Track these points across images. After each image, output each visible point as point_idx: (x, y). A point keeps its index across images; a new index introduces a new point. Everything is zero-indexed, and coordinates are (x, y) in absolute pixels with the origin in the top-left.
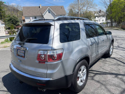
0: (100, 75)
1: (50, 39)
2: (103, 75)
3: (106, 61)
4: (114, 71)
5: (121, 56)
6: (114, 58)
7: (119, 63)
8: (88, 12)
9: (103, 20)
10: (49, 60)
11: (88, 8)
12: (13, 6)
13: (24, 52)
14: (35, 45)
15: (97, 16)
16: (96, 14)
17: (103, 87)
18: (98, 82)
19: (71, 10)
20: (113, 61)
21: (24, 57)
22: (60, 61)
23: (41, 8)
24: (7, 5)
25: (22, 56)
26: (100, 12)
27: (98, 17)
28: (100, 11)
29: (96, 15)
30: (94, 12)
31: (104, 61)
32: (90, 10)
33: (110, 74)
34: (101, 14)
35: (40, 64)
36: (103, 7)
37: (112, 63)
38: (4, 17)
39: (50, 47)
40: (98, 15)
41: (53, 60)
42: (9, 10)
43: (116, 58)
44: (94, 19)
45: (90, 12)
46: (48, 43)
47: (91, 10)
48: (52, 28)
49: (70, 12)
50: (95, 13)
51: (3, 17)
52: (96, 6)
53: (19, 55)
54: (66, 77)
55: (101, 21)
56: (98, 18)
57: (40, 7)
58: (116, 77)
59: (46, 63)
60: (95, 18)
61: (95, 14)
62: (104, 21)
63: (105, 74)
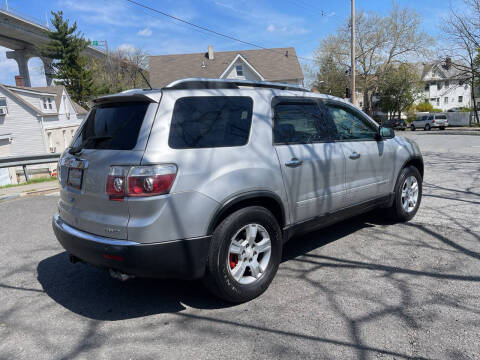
0: (333, 269)
1: (140, 137)
2: (344, 269)
3: (385, 233)
4: (389, 261)
5: (451, 219)
6: (420, 226)
7: (428, 239)
8: (397, 66)
9: (461, 97)
10: (134, 192)
11: (398, 50)
12: (120, 54)
13: (80, 173)
14: (105, 153)
15: (434, 83)
16: (431, 73)
17: (323, 298)
18: (316, 284)
19: (329, 60)
20: (411, 233)
21: (81, 188)
22: (163, 197)
23: (211, 57)
24: (101, 49)
25: (75, 186)
26: (448, 64)
27: (438, 84)
28: (448, 60)
29: (428, 77)
30: (422, 68)
31: (377, 232)
32: (403, 60)
33: (368, 268)
34: (449, 74)
35: (113, 202)
36: (457, 46)
37: (402, 238)
38: (90, 93)
39: (136, 157)
40: (437, 77)
41: (145, 191)
42: (107, 69)
43: (426, 227)
44: (420, 95)
45: (404, 67)
46: (136, 148)
47: (410, 58)
48: (152, 108)
49: (324, 70)
50: (425, 72)
51: (84, 93)
52: (431, 41)
53: (71, 184)
54: (185, 244)
55: (450, 100)
56: (439, 88)
57: (207, 55)
58: (385, 276)
59: (126, 199)
60: (427, 88)
61: (423, 76)
62: (467, 102)
63: (353, 267)
